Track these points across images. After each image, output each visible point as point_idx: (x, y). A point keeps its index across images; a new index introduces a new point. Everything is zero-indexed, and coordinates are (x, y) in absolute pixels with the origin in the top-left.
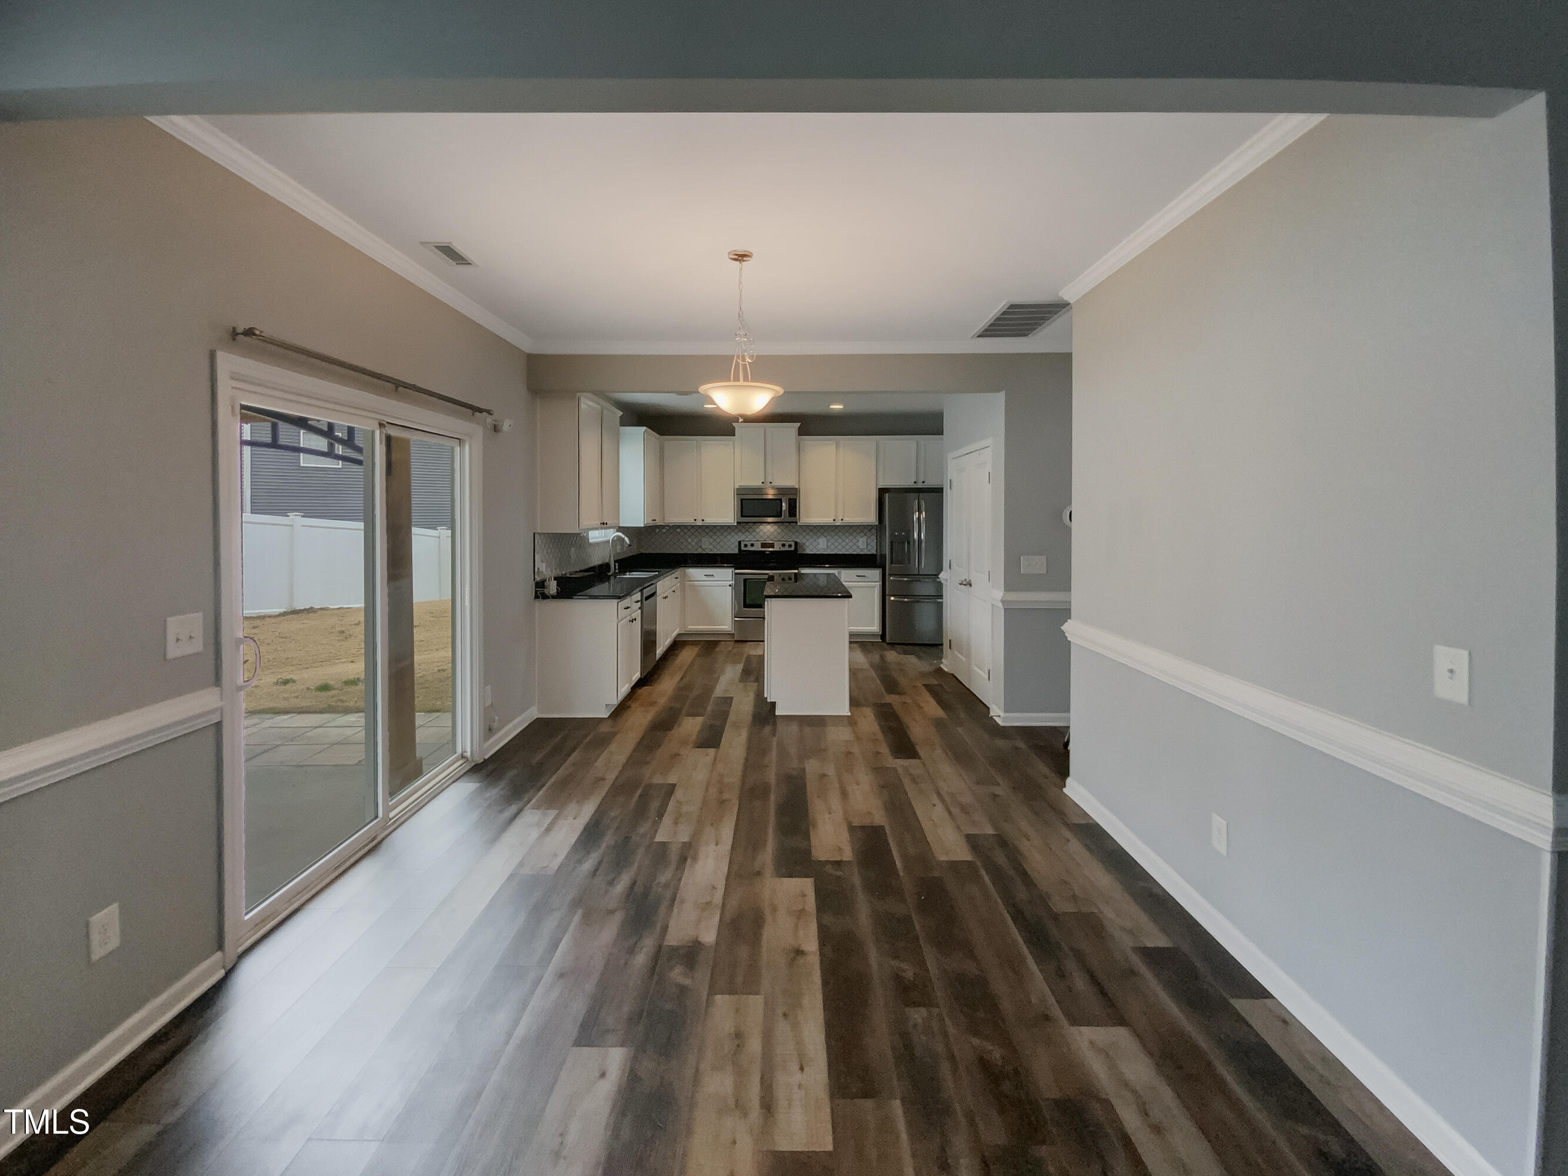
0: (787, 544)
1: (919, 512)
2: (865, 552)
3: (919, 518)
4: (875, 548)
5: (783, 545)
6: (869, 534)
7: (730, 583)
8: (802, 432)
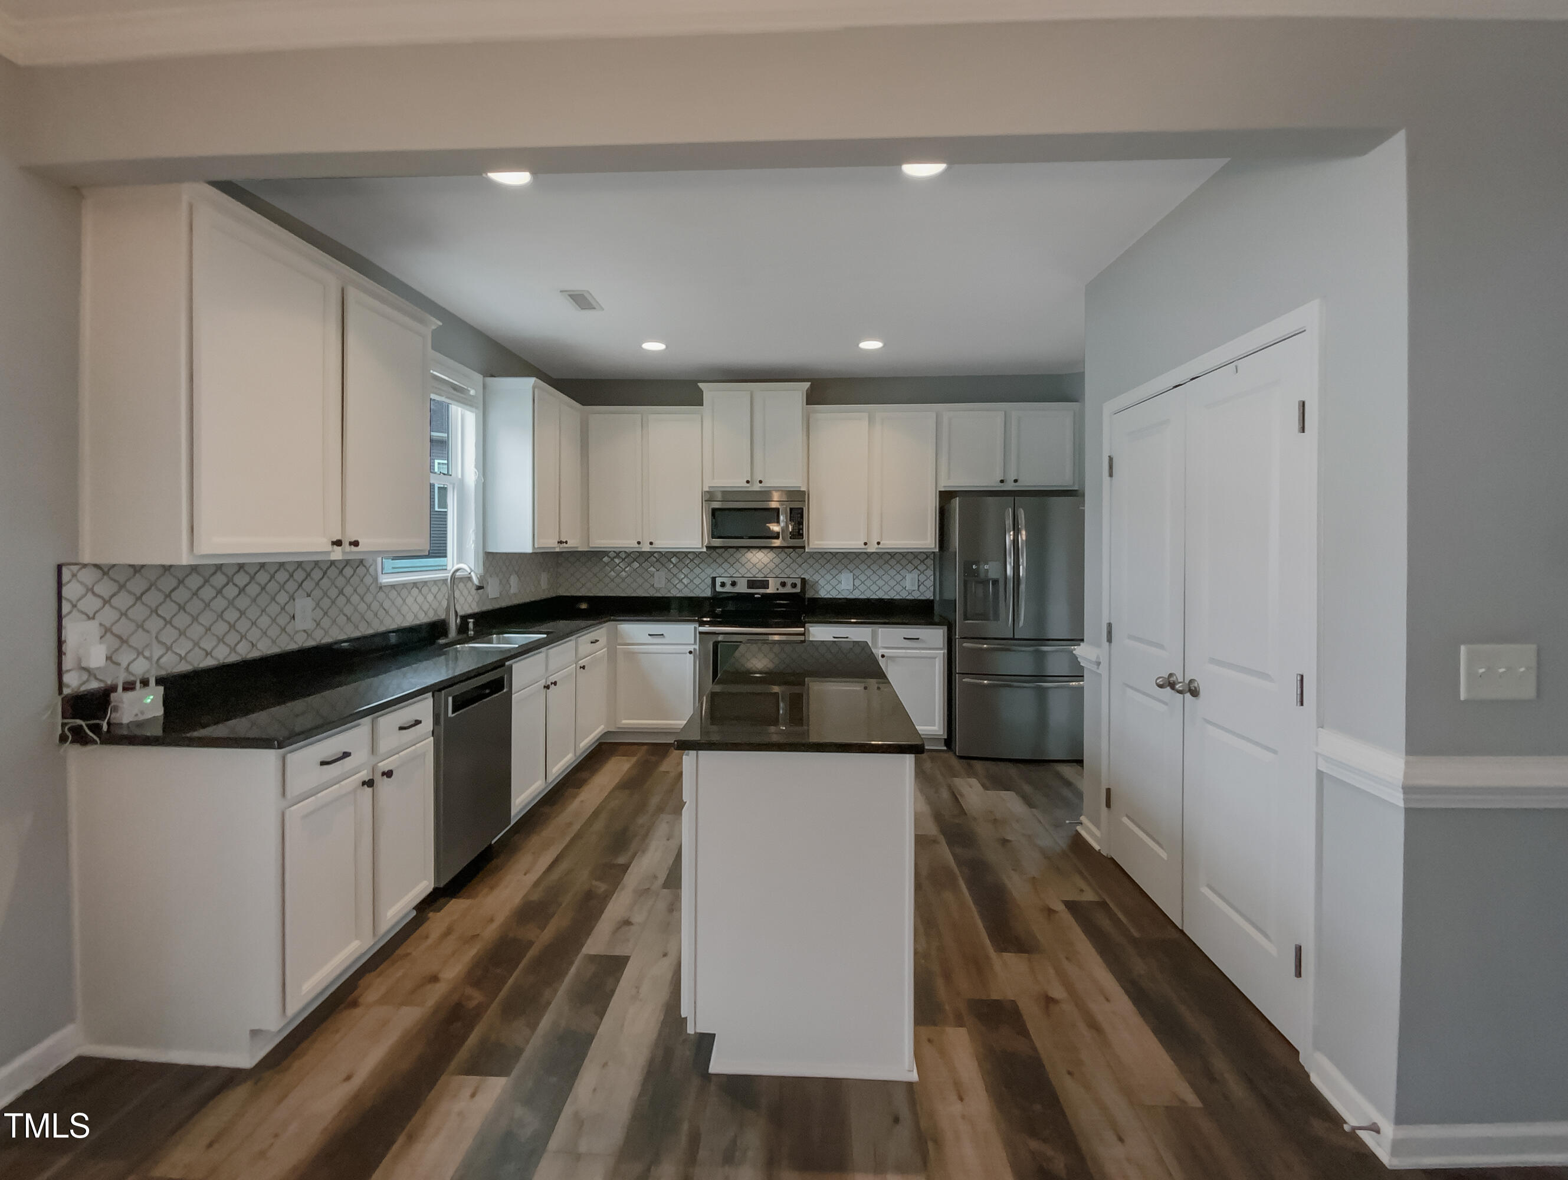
0: (789, 582)
1: (1014, 530)
2: (916, 595)
3: (1015, 542)
4: (932, 589)
5: (783, 584)
6: (922, 567)
7: (691, 648)
8: (813, 398)
